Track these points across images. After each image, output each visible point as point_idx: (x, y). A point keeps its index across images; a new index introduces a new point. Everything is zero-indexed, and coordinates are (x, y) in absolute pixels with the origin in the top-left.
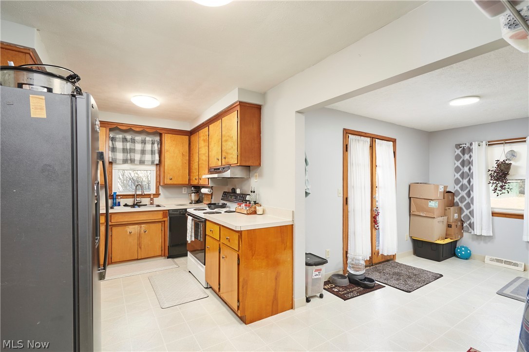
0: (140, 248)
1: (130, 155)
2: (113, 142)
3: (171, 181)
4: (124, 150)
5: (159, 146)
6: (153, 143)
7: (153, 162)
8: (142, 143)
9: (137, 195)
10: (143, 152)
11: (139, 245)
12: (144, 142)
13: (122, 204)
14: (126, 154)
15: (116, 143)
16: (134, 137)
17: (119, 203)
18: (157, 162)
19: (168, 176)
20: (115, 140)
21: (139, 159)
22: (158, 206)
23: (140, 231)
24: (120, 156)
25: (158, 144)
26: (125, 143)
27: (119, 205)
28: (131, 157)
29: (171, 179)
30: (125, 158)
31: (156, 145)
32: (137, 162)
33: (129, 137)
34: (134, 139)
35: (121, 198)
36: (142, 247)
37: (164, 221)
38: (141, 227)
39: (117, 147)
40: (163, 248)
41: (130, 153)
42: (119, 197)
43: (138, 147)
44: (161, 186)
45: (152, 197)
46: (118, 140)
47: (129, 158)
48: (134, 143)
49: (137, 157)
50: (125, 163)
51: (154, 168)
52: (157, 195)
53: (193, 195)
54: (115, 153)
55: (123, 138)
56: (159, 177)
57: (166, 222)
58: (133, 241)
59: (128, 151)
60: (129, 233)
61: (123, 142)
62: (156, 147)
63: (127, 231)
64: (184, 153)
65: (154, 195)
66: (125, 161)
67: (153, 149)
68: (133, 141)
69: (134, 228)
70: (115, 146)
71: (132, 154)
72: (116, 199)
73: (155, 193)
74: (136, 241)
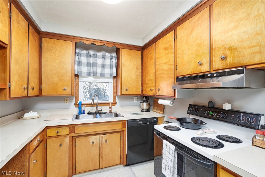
0: (102, 158)
1: (93, 69)
2: (79, 57)
3: (127, 91)
4: (88, 65)
5: (116, 61)
6: (111, 59)
7: (111, 75)
8: (102, 58)
9: (98, 104)
10: (103, 66)
11: (101, 155)
12: (104, 57)
13: (86, 112)
14: (89, 68)
15: (82, 58)
16: (96, 53)
17: (84, 111)
18: (115, 75)
19: (124, 87)
20: (81, 55)
21: (100, 72)
22: (116, 115)
23: (102, 141)
24: (84, 70)
25: (115, 59)
26: (89, 58)
27: (84, 113)
28: (93, 70)
29: (127, 90)
30: (89, 72)
31: (114, 60)
32: (98, 75)
33: (92, 52)
34: (96, 55)
35: (85, 107)
36: (104, 156)
37: (123, 131)
38: (102, 137)
39: (82, 61)
40: (122, 157)
41: (93, 66)
42: (84, 106)
43: (100, 61)
44: (118, 96)
45: (110, 106)
46: (83, 55)
47: (92, 71)
48: (96, 57)
49: (99, 70)
50: (89, 76)
51: (111, 80)
52: (114, 103)
53: (145, 104)
54: (81, 67)
55: (87, 53)
56: (116, 88)
57: (124, 132)
58: (95, 151)
59: (92, 65)
60: (91, 143)
61: (87, 57)
62: (114, 62)
63: (89, 141)
64: (137, 67)
65: (112, 103)
66: (89, 74)
67: (112, 64)
68: (95, 56)
69: (96, 138)
70: (80, 61)
71: (94, 68)
72: (81, 107)
73: (112, 101)
74: (98, 151)
